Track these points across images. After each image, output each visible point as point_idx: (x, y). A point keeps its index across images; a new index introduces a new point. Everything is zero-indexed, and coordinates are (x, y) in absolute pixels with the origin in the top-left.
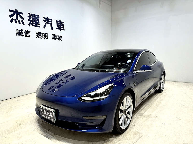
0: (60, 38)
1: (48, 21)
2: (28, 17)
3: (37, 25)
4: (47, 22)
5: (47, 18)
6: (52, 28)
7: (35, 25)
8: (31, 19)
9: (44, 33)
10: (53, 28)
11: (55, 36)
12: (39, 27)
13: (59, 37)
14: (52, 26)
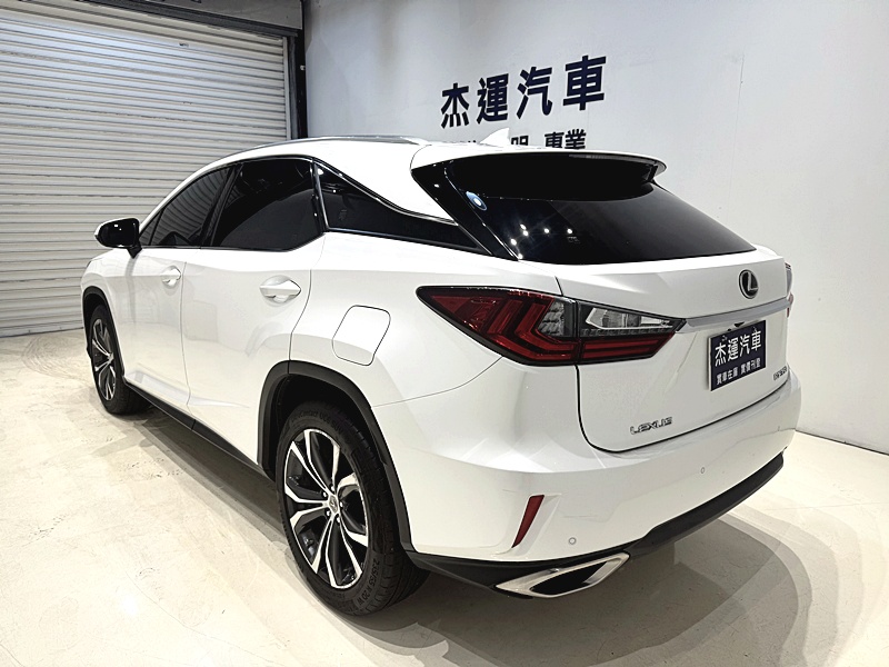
0: (575, 144)
1: (536, 80)
2: (479, 92)
3: (500, 113)
4: (531, 87)
5: (533, 68)
6: (547, 108)
7: (492, 114)
8: (486, 99)
9: (516, 139)
10: (550, 103)
11: (554, 141)
12: (504, 117)
13: (572, 140)
14: (548, 98)
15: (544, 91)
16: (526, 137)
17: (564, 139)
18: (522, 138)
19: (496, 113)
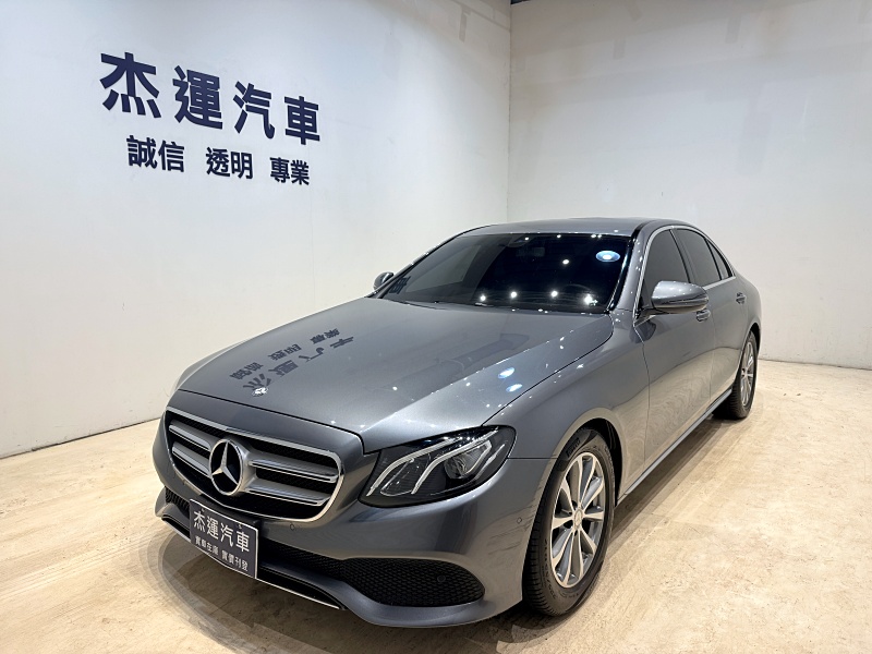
0: (300, 173)
1: (254, 99)
2: (175, 82)
3: (211, 119)
4: (249, 104)
5: (251, 86)
6: (270, 132)
7: (201, 117)
8: (188, 94)
9: (238, 154)
10: (273, 128)
11: (280, 166)
12: (219, 125)
13: (296, 169)
14: (270, 122)
15: (265, 114)
16: (250, 155)
17: (290, 167)
18: (243, 154)
19: (206, 117)
